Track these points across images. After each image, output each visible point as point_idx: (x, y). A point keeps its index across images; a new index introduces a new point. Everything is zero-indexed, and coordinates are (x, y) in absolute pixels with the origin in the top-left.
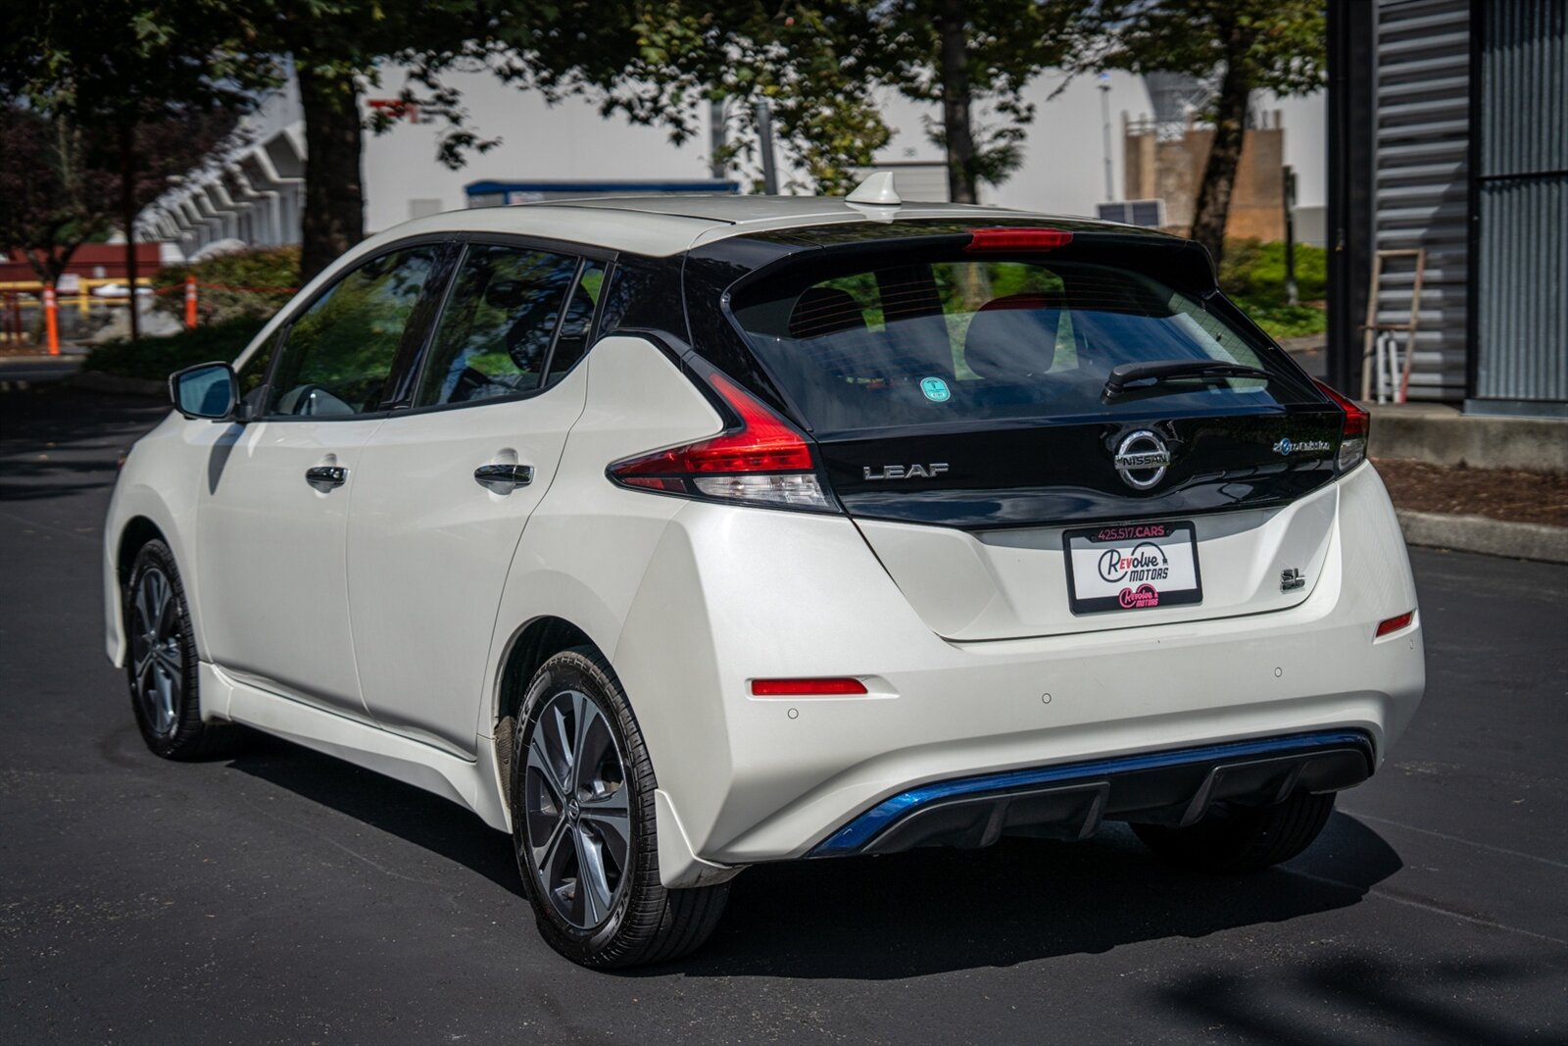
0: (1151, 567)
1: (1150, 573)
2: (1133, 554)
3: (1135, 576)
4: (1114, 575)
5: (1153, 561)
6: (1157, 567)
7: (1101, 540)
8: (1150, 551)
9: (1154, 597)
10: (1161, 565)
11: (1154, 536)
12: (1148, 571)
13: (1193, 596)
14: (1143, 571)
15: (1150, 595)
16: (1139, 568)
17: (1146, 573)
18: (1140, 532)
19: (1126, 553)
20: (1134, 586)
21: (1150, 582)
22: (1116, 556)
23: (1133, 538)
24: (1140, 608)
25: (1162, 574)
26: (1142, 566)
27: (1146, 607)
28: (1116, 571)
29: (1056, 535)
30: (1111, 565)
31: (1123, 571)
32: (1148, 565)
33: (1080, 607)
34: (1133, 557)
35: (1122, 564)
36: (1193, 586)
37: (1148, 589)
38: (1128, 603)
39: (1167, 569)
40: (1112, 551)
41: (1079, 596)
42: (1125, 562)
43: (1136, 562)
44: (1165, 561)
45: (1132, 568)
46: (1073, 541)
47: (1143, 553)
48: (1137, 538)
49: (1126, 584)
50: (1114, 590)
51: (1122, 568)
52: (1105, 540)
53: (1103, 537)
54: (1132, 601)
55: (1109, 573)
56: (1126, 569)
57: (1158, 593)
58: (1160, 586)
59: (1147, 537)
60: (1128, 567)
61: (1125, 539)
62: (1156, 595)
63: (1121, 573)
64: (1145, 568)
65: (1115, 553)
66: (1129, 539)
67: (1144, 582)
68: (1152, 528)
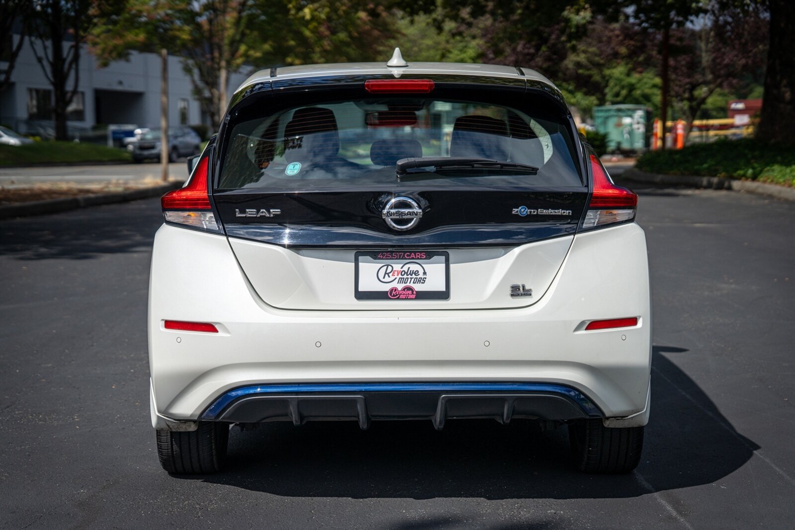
0: (414, 276)
1: (413, 280)
2: (402, 268)
3: (401, 281)
4: (387, 279)
5: (416, 273)
6: (418, 277)
7: (380, 259)
8: (414, 267)
9: (413, 294)
10: (421, 275)
11: (418, 259)
12: (411, 278)
13: (444, 295)
14: (408, 278)
15: (410, 292)
16: (405, 276)
17: (409, 280)
18: (408, 256)
19: (397, 267)
20: (400, 287)
21: (412, 285)
22: (390, 269)
23: (402, 259)
24: (402, 299)
25: (422, 281)
26: (407, 275)
27: (407, 299)
28: (389, 277)
29: (352, 254)
30: (386, 273)
31: (394, 278)
32: (411, 275)
33: (361, 295)
34: (402, 270)
35: (394, 273)
36: (443, 289)
37: (409, 289)
38: (394, 296)
39: (426, 278)
40: (388, 266)
41: (360, 290)
42: (396, 272)
43: (403, 273)
44: (425, 273)
45: (400, 276)
46: (360, 258)
47: (409, 268)
48: (406, 259)
49: (395, 284)
50: (386, 288)
51: (393, 275)
52: (383, 259)
53: (381, 257)
54: (397, 295)
55: (384, 278)
56: (396, 276)
57: (416, 292)
58: (418, 287)
59: (413, 258)
60: (398, 275)
61: (397, 259)
62: (415, 293)
63: (392, 278)
64: (409, 276)
65: (389, 267)
66: (400, 259)
67: (408, 284)
68: (417, 254)
